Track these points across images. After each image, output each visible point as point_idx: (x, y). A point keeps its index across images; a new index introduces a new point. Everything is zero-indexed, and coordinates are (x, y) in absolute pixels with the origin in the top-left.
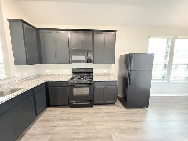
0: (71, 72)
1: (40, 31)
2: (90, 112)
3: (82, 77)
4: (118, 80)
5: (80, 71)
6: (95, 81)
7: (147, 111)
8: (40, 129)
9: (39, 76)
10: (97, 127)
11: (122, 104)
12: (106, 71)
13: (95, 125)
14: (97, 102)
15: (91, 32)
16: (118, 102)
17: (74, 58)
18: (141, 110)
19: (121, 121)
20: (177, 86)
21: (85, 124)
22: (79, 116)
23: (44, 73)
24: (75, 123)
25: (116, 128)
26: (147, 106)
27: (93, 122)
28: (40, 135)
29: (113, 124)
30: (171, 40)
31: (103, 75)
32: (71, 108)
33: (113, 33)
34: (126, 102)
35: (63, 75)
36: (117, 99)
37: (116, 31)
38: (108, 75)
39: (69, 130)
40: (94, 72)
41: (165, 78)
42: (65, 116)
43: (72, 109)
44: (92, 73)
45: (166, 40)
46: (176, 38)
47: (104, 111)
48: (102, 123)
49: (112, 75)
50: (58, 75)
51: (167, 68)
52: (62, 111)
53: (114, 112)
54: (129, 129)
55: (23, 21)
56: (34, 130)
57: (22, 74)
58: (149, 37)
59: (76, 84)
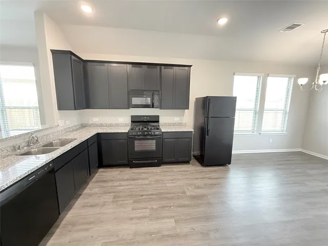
0: (129, 121)
1: (89, 63)
2: (158, 171)
3: (145, 127)
4: (193, 130)
5: (142, 119)
6: (163, 132)
7: (229, 168)
8: (97, 189)
9: (83, 126)
10: (168, 185)
11: (199, 163)
12: (177, 119)
13: (166, 183)
14: (166, 160)
15: (158, 67)
16: (193, 161)
17: (136, 101)
18: (221, 168)
19: (197, 178)
20: (271, 140)
21: (153, 183)
22: (144, 176)
23: (90, 122)
24: (140, 182)
25: (191, 185)
26: (230, 163)
27: (163, 181)
28: (100, 194)
29: (186, 182)
30: (261, 78)
31: (174, 124)
32: (131, 168)
33: (187, 68)
34: (204, 160)
35: (118, 125)
36: (192, 157)
37: (190, 66)
38: (180, 124)
39: (134, 188)
40: (161, 120)
41: (255, 129)
42: (126, 177)
43: (133, 169)
44: (158, 122)
45: (256, 77)
46: (268, 75)
47: (175, 170)
48: (174, 181)
49: (185, 125)
50: (111, 125)
51: (257, 115)
52: (121, 172)
53: (188, 171)
54: (205, 185)
55: (72, 53)
56: (90, 190)
57: (65, 123)
58: (234, 74)
59: (139, 136)
